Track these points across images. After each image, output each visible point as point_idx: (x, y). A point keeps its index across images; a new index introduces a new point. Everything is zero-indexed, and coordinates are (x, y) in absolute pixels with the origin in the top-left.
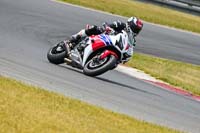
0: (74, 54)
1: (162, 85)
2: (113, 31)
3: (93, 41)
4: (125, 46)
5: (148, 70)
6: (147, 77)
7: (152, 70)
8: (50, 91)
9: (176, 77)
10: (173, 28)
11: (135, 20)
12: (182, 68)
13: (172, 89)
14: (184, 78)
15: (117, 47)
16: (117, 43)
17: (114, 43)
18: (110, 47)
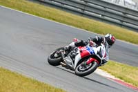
0: (68, 60)
1: (119, 81)
2: (95, 44)
4: (104, 55)
5: (110, 70)
6: (109, 76)
7: (112, 71)
8: (42, 82)
9: (129, 77)
10: (128, 43)
12: (134, 70)
13: (126, 84)
14: (134, 77)
15: (98, 56)
16: (98, 53)
17: (96, 53)
18: (93, 56)
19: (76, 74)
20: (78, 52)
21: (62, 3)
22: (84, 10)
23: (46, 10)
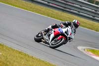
2: (64, 26)
3: (54, 31)
4: (69, 34)
11: (76, 22)
16: (65, 32)
18: (62, 34)
20: (53, 32)
21: (78, 12)
22: (94, 16)
23: (67, 16)
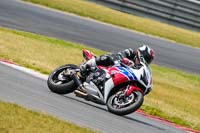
15: (142, 82)
16: (142, 78)
17: (139, 78)
19: (111, 111)
